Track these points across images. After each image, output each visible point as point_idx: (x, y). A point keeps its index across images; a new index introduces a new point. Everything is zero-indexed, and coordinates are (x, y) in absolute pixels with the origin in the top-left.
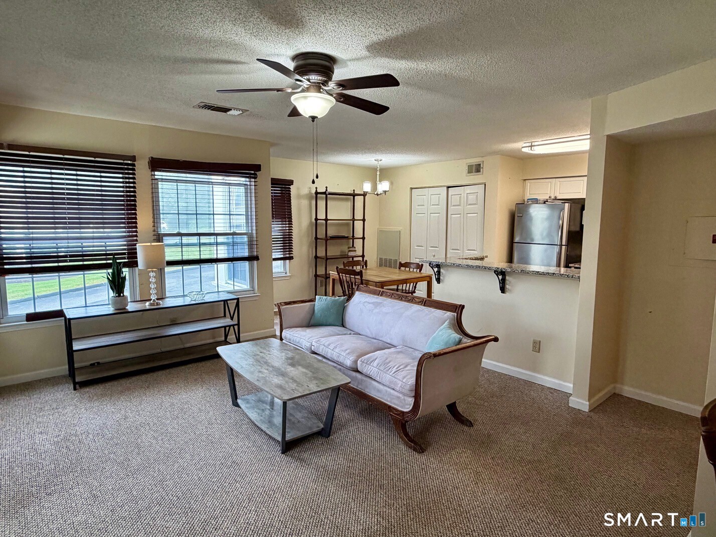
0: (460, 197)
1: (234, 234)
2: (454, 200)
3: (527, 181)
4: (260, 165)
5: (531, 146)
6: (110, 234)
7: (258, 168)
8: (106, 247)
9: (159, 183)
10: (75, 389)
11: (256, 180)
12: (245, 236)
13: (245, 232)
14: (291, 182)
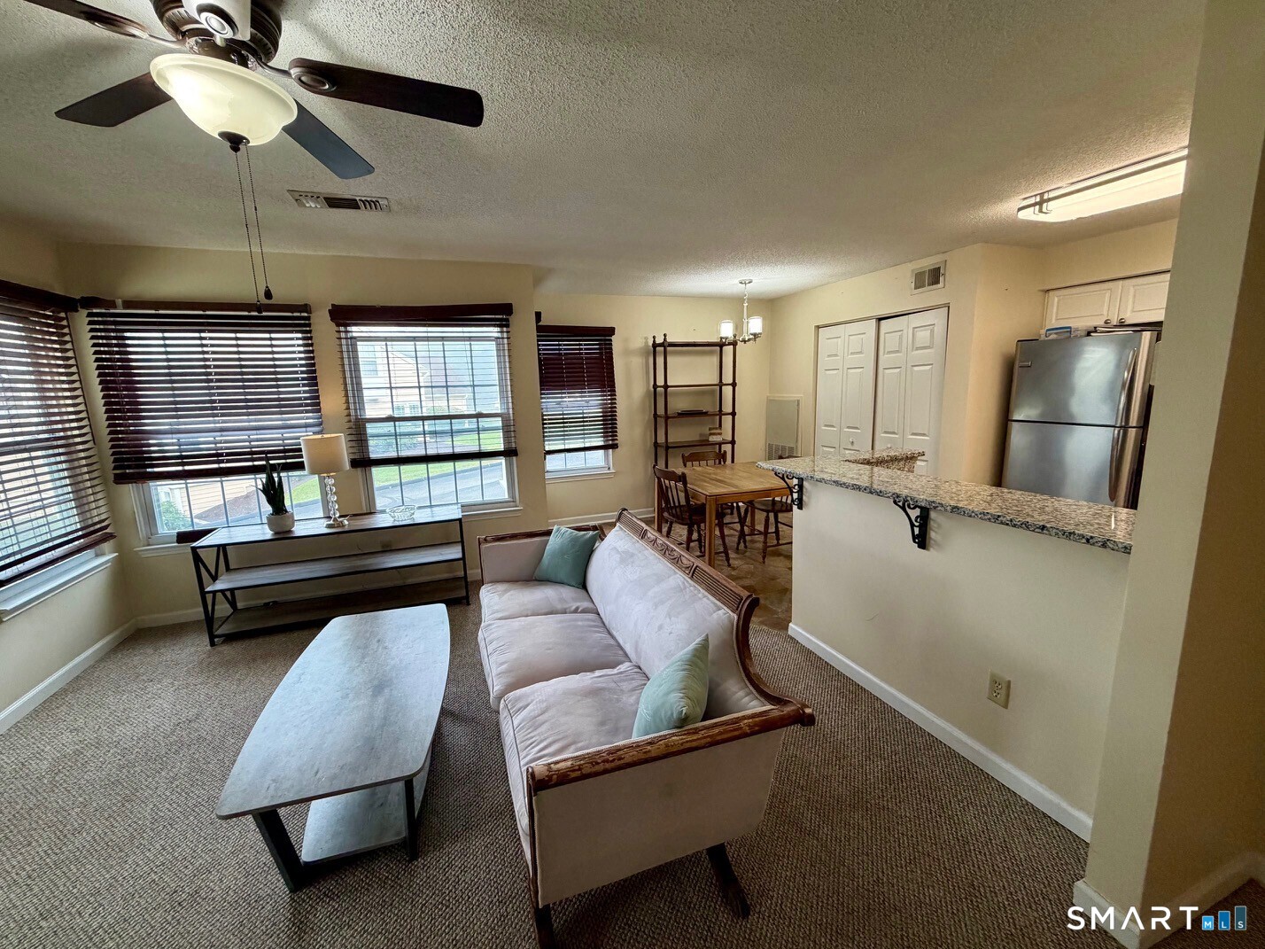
0: (901, 337)
1: (479, 416)
2: (889, 341)
3: (1051, 293)
4: (510, 305)
5: (1040, 204)
6: (288, 422)
7: (507, 309)
8: (283, 440)
9: (358, 343)
10: (212, 644)
11: (509, 329)
12: (500, 419)
13: (499, 411)
14: (611, 331)
